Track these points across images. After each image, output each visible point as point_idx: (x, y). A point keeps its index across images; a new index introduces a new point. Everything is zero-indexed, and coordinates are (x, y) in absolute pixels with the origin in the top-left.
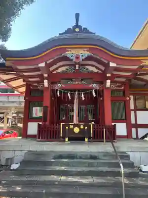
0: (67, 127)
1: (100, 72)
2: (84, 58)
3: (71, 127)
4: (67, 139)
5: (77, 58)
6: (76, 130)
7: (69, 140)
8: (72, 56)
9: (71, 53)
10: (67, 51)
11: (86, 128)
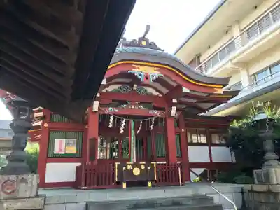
0: (124, 168)
1: (160, 95)
3: (129, 167)
4: (124, 185)
5: (147, 78)
6: (136, 172)
8: (140, 75)
9: (140, 71)
10: (135, 68)
11: (149, 168)
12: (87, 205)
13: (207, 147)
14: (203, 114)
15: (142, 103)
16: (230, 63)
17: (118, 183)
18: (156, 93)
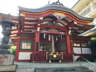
0: (50, 55)
1: (64, 26)
2: (63, 18)
3: (52, 54)
4: (50, 61)
5: (60, 17)
6: (55, 56)
7: (51, 62)
8: (57, 16)
9: (57, 15)
10: (55, 13)
11: (60, 55)
12: (35, 69)
13: (80, 48)
14: (79, 35)
15: (56, 29)
16: (89, 16)
17: (47, 60)
18: (62, 25)
